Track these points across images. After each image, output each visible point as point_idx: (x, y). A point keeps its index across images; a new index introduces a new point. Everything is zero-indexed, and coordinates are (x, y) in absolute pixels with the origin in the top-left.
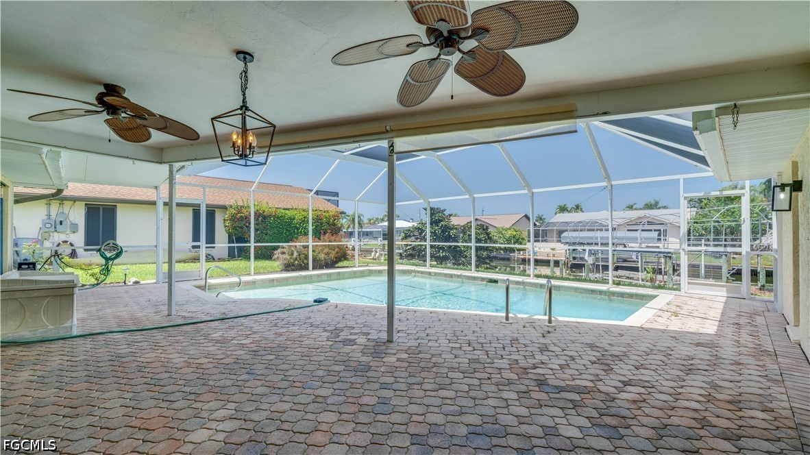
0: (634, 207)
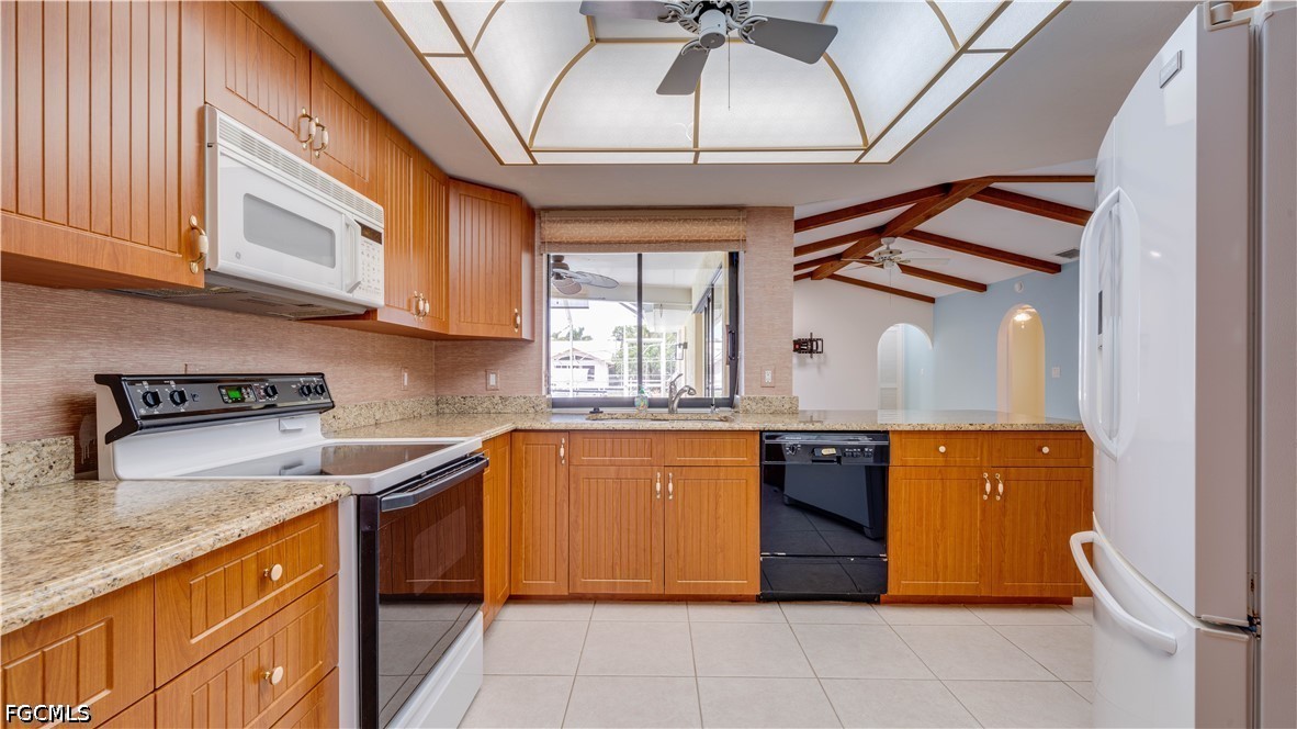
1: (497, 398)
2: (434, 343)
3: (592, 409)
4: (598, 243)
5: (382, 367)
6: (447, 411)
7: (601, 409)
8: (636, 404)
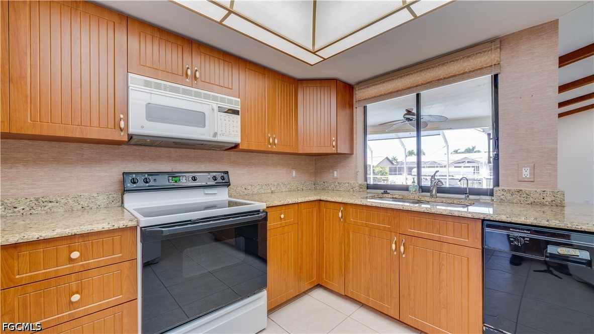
0: (458, 152)
1: (337, 183)
2: (314, 157)
3: (383, 191)
4: (385, 94)
5: (279, 168)
6: (318, 188)
7: (388, 191)
8: (409, 189)
